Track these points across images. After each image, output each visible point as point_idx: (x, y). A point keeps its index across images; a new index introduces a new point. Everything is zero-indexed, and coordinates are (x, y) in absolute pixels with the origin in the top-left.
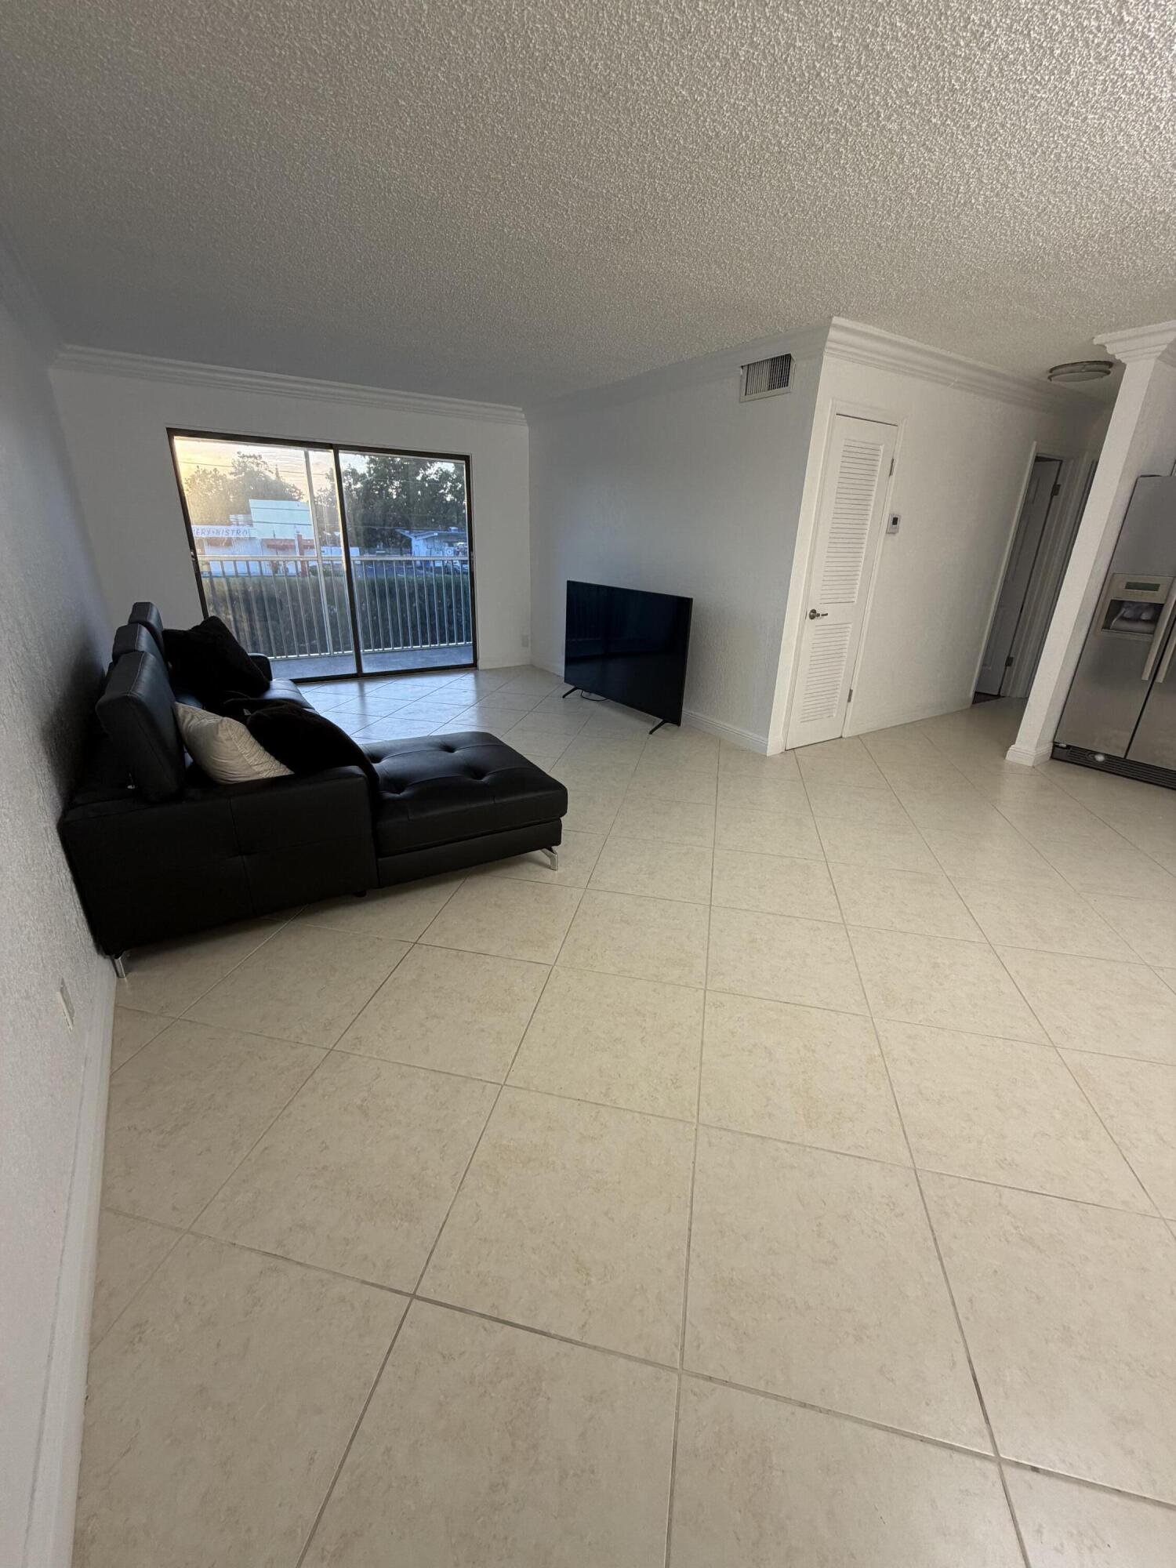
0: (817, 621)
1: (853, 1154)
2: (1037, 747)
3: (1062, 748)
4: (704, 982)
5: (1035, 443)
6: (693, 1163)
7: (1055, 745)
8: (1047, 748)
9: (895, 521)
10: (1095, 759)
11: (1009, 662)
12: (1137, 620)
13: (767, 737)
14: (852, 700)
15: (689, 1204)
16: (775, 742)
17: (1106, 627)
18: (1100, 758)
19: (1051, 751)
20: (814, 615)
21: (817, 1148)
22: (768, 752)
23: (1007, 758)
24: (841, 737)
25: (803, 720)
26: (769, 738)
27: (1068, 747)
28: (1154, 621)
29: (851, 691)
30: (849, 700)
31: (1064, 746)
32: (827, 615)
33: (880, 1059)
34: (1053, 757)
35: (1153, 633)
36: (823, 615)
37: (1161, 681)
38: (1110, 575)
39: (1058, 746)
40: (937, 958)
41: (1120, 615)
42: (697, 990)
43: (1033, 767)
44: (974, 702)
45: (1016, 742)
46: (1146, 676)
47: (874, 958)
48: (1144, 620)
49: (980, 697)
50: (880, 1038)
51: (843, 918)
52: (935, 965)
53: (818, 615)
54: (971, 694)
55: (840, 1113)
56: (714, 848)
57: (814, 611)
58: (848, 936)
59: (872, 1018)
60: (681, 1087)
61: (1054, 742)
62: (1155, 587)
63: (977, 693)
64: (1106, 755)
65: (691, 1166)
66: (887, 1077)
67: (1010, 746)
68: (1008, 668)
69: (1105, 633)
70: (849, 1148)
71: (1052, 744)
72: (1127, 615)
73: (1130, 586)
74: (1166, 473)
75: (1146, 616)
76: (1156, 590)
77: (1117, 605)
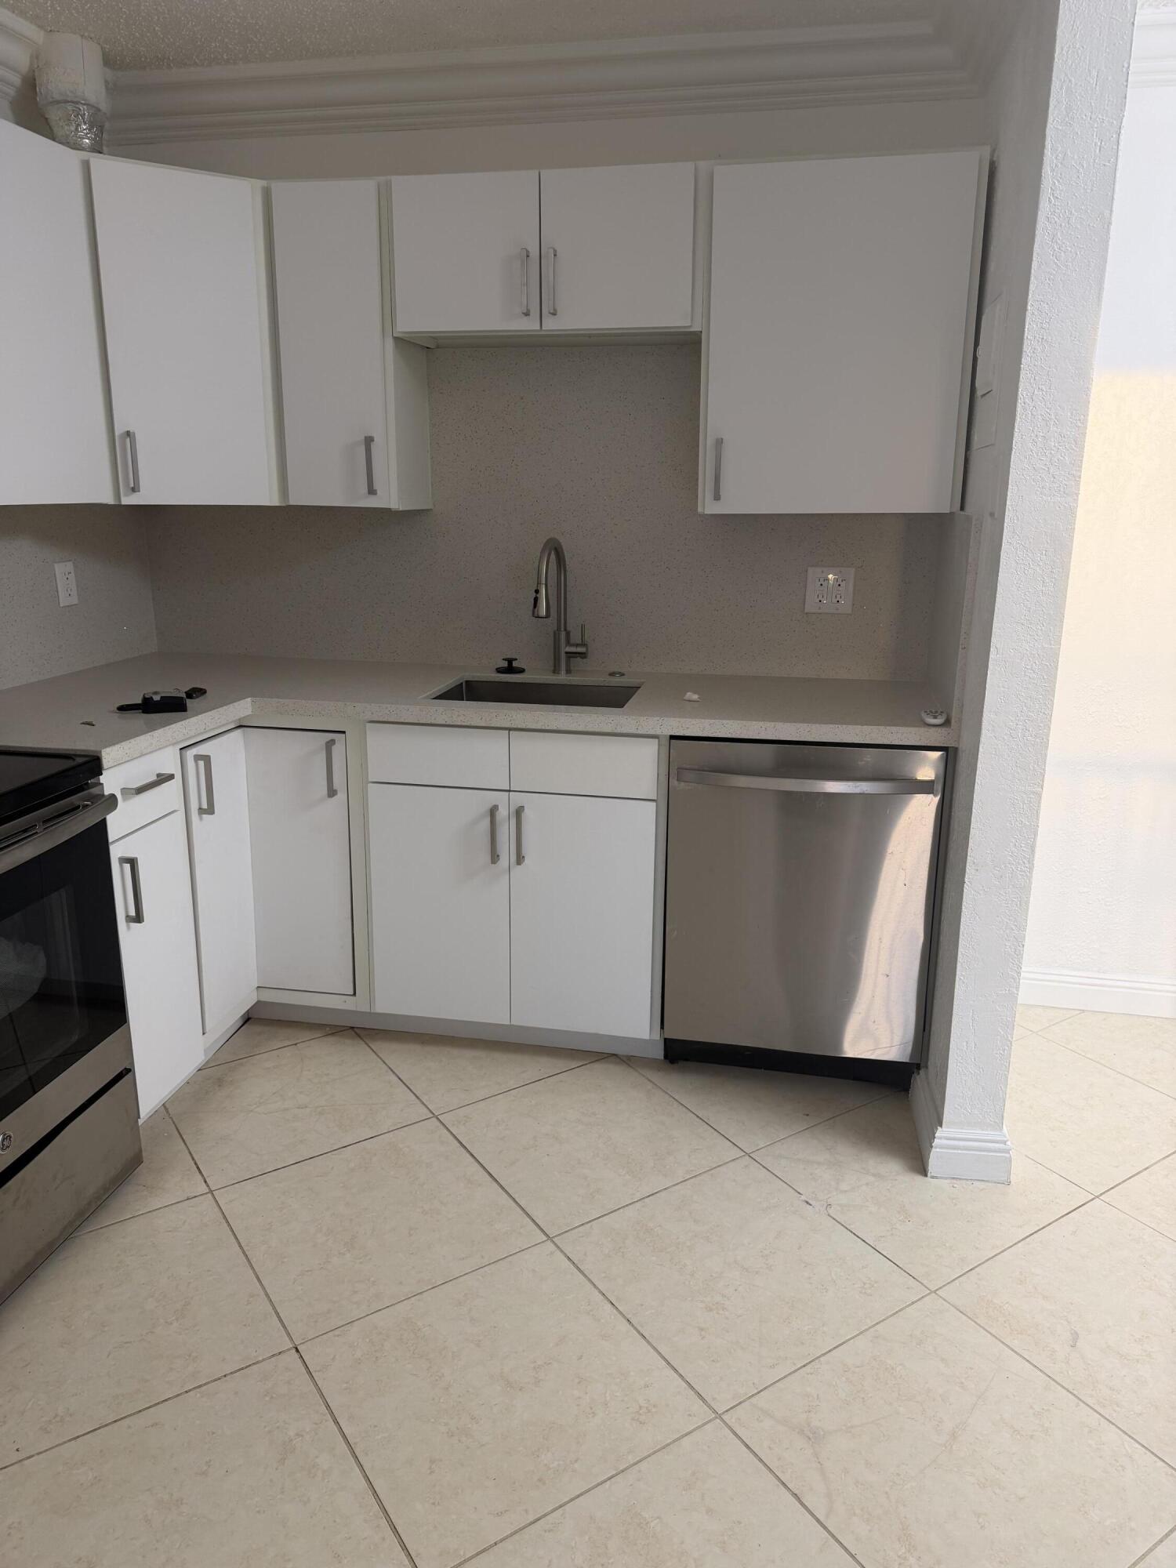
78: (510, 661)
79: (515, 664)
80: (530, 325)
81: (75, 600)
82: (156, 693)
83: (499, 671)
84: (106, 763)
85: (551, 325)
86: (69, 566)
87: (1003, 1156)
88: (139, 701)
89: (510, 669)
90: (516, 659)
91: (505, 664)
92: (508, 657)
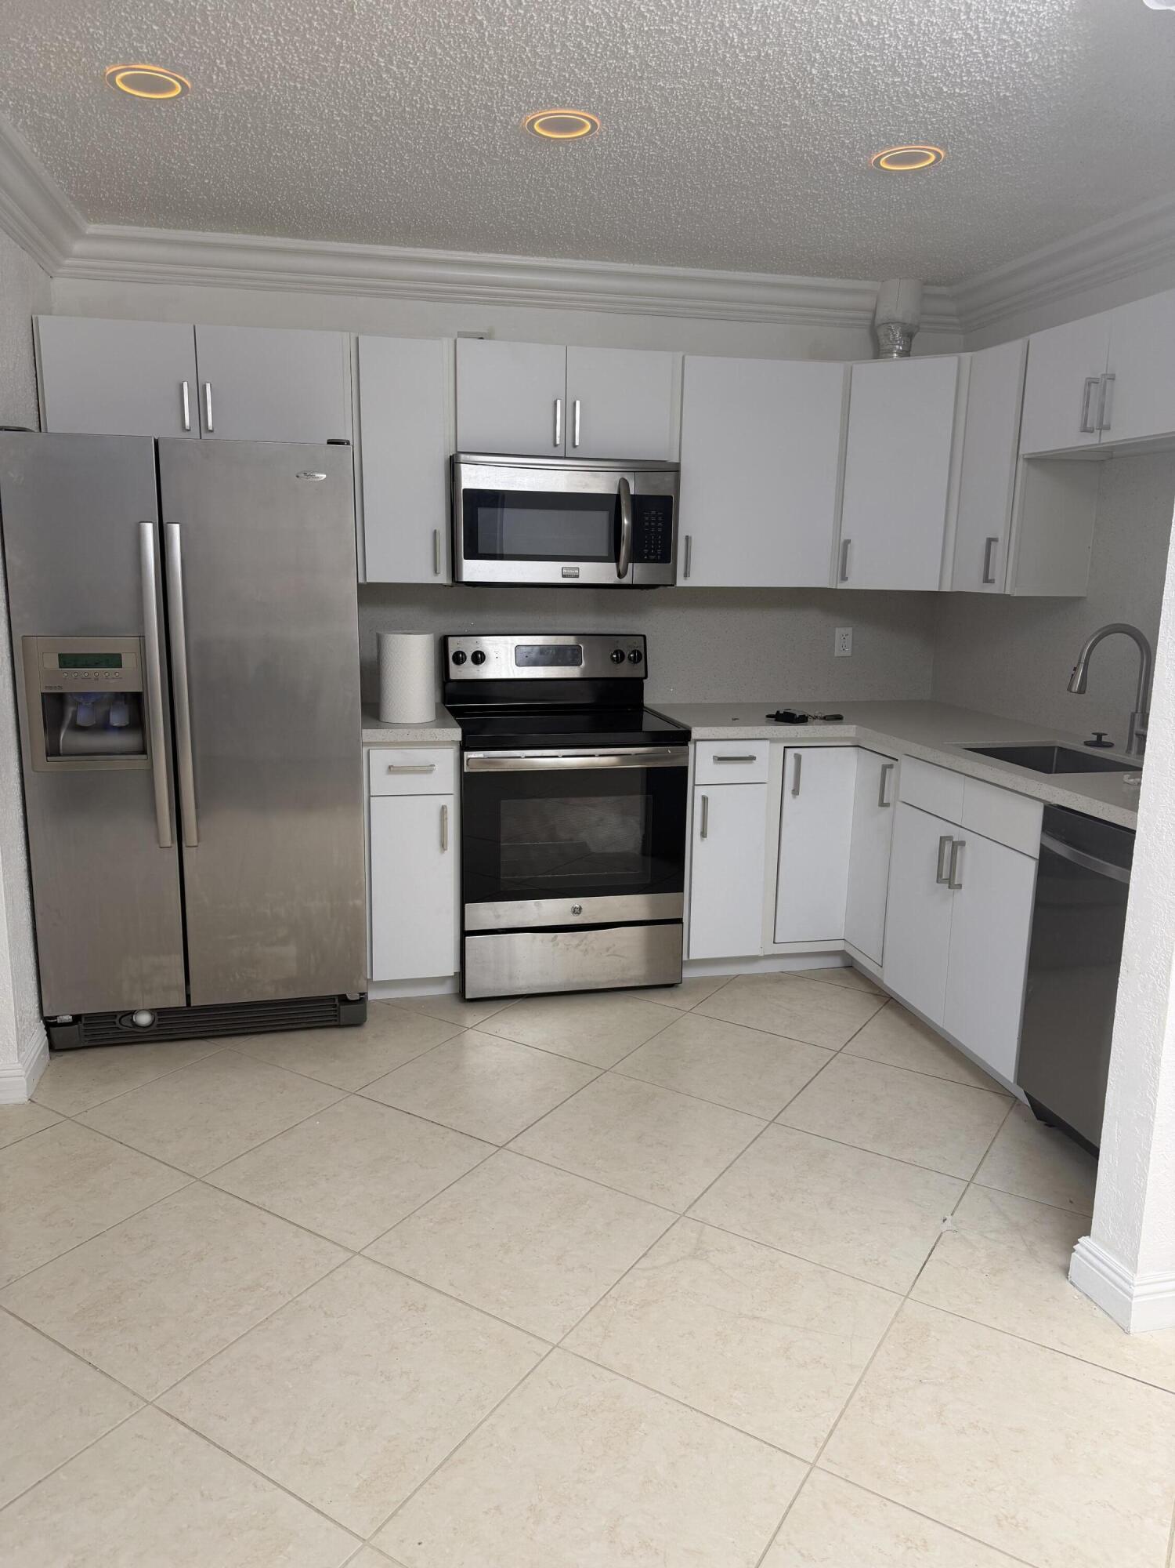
3: (64, 1025)
7: (50, 1024)
8: (38, 1036)
10: (136, 1025)
12: (105, 727)
17: (53, 751)
18: (144, 1019)
19: (45, 1041)
27: (77, 1018)
28: (138, 722)
31: (68, 1018)
34: (53, 1047)
35: (144, 750)
37: (194, 840)
39: (56, 1025)
41: (67, 722)
48: (120, 729)
61: (44, 1018)
62: (113, 661)
64: (152, 1011)
69: (56, 764)
71: (41, 1025)
72: (80, 721)
73: (67, 661)
74: (34, 426)
75: (118, 718)
76: (120, 666)
77: (55, 706)
78: (1100, 736)
79: (1104, 739)
80: (1090, 440)
81: (848, 652)
82: (799, 711)
83: (1087, 744)
84: (694, 736)
85: (1108, 438)
86: (849, 630)
87: (1124, 1297)
88: (775, 714)
89: (1099, 742)
90: (1106, 735)
91: (1095, 738)
92: (1097, 731)
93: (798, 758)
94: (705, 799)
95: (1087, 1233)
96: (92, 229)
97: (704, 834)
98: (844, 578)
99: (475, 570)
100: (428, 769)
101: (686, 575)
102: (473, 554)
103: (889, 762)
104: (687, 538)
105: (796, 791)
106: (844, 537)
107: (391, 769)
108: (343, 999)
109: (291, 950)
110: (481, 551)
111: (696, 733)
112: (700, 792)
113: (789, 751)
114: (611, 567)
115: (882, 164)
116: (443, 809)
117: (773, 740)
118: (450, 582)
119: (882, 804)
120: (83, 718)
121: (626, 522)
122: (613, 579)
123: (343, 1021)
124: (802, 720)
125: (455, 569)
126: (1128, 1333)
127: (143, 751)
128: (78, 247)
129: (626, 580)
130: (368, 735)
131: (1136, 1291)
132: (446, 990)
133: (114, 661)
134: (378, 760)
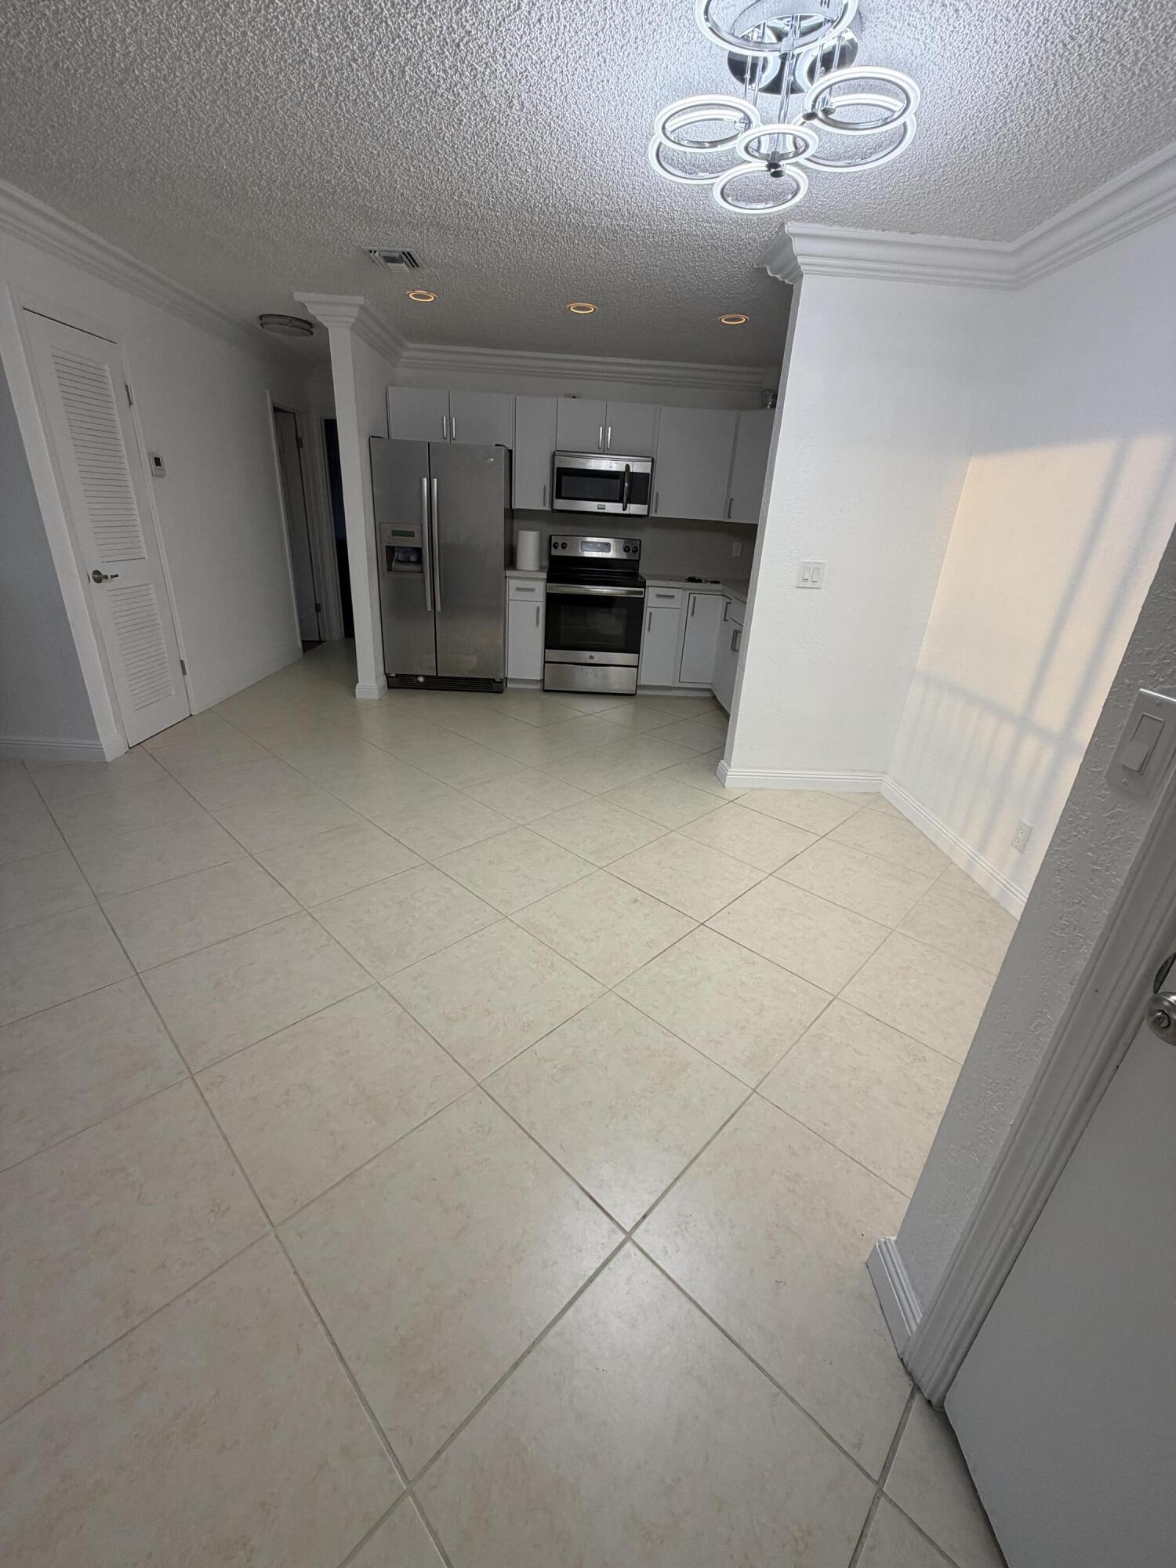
0: (104, 583)
1: (431, 1115)
2: (376, 681)
3: (392, 677)
4: (185, 1069)
5: (268, 393)
6: (295, 1272)
7: (388, 676)
8: (383, 680)
9: (158, 462)
10: (418, 682)
11: (318, 608)
12: (408, 562)
13: (99, 740)
14: (187, 672)
15: (317, 1320)
16: (112, 741)
17: (390, 569)
18: (421, 679)
19: (386, 683)
20: (99, 577)
21: (402, 1138)
22: (107, 756)
23: (357, 696)
24: (191, 715)
25: (137, 707)
26: (101, 740)
27: (397, 675)
28: (420, 561)
29: (182, 661)
30: (184, 673)
31: (393, 675)
32: (117, 576)
33: (405, 1015)
34: (389, 687)
36: (112, 577)
37: (440, 610)
38: (377, 523)
39: (390, 677)
40: (399, 896)
41: (395, 558)
42: (181, 1083)
43: (380, 699)
44: (305, 650)
45: (359, 680)
46: (430, 609)
47: (350, 926)
48: (413, 562)
49: (308, 645)
50: (395, 996)
51: (300, 905)
52: (401, 903)
53: (106, 577)
54: (300, 644)
55: (401, 1091)
56: (98, 903)
57: (96, 572)
58: (316, 920)
59: (378, 983)
60: (228, 1208)
61: (386, 674)
63: (303, 642)
64: (424, 676)
65: (294, 1277)
66: (418, 1026)
67: (355, 686)
68: (319, 613)
69: (390, 575)
70: (426, 1113)
71: (385, 676)
72: (400, 558)
73: (394, 533)
74: (386, 436)
75: (413, 558)
76: (413, 536)
77: (391, 551)
81: (738, 555)
82: (699, 577)
86: (740, 544)
88: (687, 578)
93: (695, 598)
94: (651, 613)
95: (723, 759)
96: (411, 345)
97: (649, 629)
98: (729, 517)
99: (561, 504)
100: (533, 590)
101: (656, 511)
102: (559, 496)
103: (729, 601)
104: (657, 494)
105: (693, 614)
106: (731, 496)
107: (518, 589)
108: (494, 680)
109: (474, 659)
110: (563, 495)
111: (648, 583)
112: (649, 610)
113: (691, 595)
114: (620, 505)
115: (723, 321)
116: (538, 608)
117: (684, 589)
118: (550, 510)
119: (725, 620)
120: (401, 557)
121: (626, 484)
122: (621, 511)
123: (494, 690)
124: (699, 581)
125: (552, 504)
126: (724, 787)
127: (422, 572)
128: (405, 354)
129: (626, 512)
130: (509, 573)
131: (728, 773)
132: (538, 687)
133: (412, 534)
134: (512, 584)
